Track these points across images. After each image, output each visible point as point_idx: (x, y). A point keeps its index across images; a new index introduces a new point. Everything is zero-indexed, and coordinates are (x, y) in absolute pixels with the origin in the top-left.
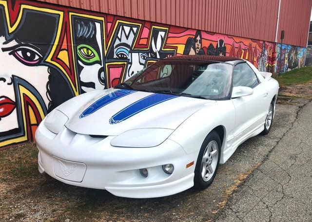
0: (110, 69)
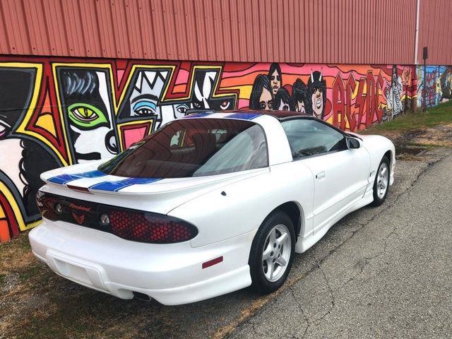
0: (126, 132)
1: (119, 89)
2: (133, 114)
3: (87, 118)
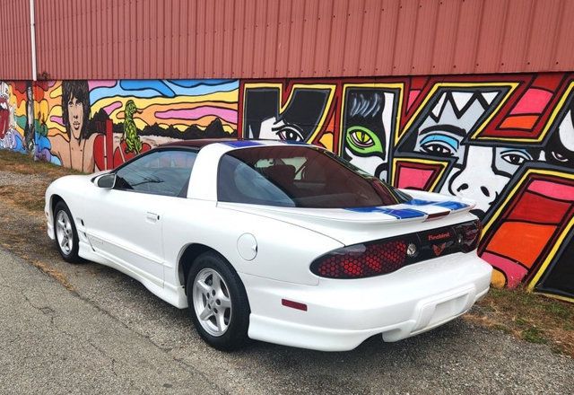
1: (406, 115)
2: (418, 148)
3: (363, 144)
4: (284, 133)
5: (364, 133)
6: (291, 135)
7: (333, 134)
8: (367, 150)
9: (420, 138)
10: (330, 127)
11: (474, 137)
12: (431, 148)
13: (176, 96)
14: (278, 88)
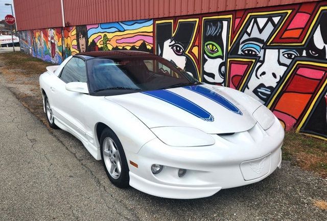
0: (232, 65)
1: (234, 33)
2: (240, 52)
3: (213, 51)
4: (175, 48)
5: (213, 45)
6: (178, 49)
7: (198, 47)
8: (215, 55)
9: (241, 46)
10: (197, 43)
11: (268, 44)
12: (246, 52)
13: (125, 30)
14: (171, 22)
